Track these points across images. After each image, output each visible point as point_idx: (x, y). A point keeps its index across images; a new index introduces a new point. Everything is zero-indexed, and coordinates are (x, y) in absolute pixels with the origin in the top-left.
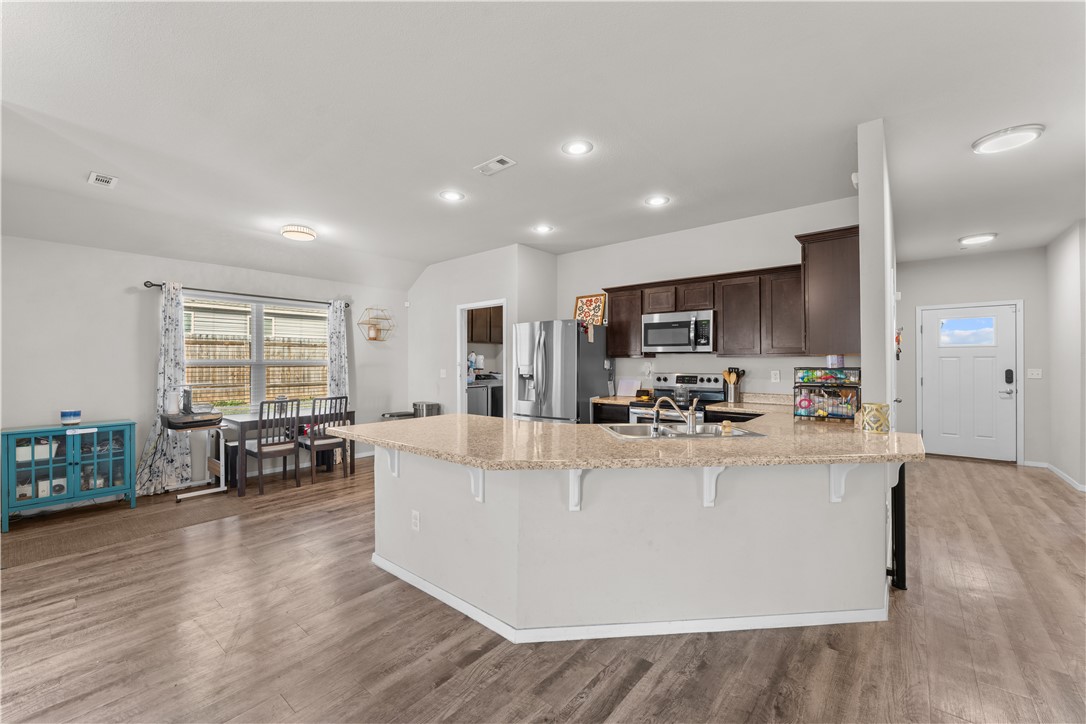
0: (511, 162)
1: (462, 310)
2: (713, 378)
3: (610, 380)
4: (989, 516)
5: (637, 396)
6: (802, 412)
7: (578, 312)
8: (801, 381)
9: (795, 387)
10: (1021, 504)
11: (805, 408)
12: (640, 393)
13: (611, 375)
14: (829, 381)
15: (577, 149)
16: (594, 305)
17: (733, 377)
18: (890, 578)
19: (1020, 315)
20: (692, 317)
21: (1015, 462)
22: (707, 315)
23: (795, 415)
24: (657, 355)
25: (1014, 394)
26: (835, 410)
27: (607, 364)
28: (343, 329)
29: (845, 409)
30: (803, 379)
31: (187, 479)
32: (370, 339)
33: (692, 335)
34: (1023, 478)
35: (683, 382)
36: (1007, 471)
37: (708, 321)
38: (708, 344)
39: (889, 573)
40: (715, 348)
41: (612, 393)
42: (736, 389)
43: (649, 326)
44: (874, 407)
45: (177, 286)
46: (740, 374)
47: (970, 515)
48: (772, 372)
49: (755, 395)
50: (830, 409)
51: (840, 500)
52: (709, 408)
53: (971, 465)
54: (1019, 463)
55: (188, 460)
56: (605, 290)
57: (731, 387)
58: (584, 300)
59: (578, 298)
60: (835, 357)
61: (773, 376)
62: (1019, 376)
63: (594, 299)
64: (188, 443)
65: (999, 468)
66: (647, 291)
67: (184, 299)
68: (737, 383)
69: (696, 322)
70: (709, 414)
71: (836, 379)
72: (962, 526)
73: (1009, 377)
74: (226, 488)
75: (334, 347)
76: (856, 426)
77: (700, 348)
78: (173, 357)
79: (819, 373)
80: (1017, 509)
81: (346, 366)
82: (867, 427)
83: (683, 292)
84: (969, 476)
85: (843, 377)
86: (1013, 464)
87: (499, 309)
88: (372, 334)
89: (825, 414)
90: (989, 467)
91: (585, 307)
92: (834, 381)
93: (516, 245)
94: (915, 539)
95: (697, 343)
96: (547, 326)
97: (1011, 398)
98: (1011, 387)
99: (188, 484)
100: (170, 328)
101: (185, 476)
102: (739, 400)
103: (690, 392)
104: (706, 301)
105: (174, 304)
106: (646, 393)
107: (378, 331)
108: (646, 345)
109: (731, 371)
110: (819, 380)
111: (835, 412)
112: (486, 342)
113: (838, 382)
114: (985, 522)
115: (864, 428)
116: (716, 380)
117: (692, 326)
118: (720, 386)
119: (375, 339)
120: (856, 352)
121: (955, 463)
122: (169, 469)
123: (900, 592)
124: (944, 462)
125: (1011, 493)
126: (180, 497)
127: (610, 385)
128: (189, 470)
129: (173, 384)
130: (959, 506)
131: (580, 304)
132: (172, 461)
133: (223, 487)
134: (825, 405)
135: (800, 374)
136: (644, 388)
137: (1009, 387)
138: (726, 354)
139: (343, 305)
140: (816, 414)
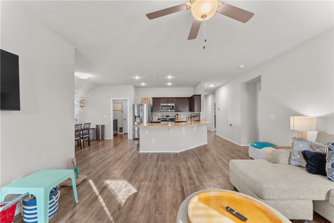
5: (158, 120)
7: (143, 102)
17: (177, 116)
24: (163, 112)
32: (81, 106)
33: (171, 108)
35: (167, 117)
38: (174, 110)
43: (162, 106)
49: (180, 118)
56: (152, 98)
60: (196, 112)
61: (182, 115)
63: (147, 99)
77: (172, 110)
81: (78, 115)
93: (132, 85)
104: (173, 102)
106: (160, 119)
108: (162, 110)
109: (176, 114)
116: (173, 116)
117: (171, 106)
119: (83, 106)
131: (143, 100)
138: (176, 112)
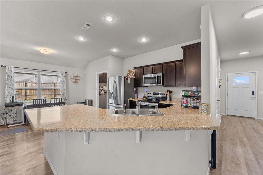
0: (91, 25)
1: (98, 74)
2: (163, 93)
3: (136, 94)
4: (247, 137)
5: (143, 98)
6: (184, 105)
7: (128, 74)
8: (184, 95)
9: (182, 97)
10: (257, 133)
11: (185, 104)
12: (144, 97)
13: (136, 92)
14: (192, 95)
15: (109, 19)
16: (132, 72)
17: (168, 93)
18: (211, 164)
19: (257, 76)
20: (156, 75)
21: (255, 118)
22: (161, 75)
23: (182, 106)
24: (149, 87)
25: (254, 98)
26: (194, 104)
27: (134, 89)
28: (65, 79)
29: (197, 105)
30: (184, 94)
31: (15, 121)
32: (74, 82)
33: (156, 81)
34: (257, 123)
35: (155, 95)
36: (252, 121)
37: (161, 76)
38: (161, 83)
39: (210, 162)
40: (163, 84)
41: (136, 97)
42: (169, 96)
43: (145, 78)
44: (205, 105)
45: (11, 66)
46: (171, 92)
47: (240, 137)
48: (180, 92)
49: (175, 98)
50: (193, 104)
51: (189, 140)
52: (160, 102)
53: (241, 119)
54: (256, 118)
55: (16, 115)
56: (134, 68)
57: (168, 96)
58: (130, 71)
59: (128, 71)
60: (195, 87)
61: (180, 93)
62: (256, 93)
63: (132, 71)
64: (16, 110)
65: (250, 120)
66: (145, 68)
67: (14, 70)
68: (169, 95)
69: (157, 77)
70: (160, 104)
71: (195, 94)
72: (238, 141)
73: (253, 93)
74: (24, 124)
75: (62, 84)
76: (200, 111)
77: (158, 85)
78: (10, 86)
79: (189, 92)
80: (255, 134)
81: (66, 89)
82: (203, 112)
83: (154, 68)
84: (241, 123)
85: (197, 94)
86: (254, 118)
87: (106, 74)
88: (74, 80)
89: (191, 106)
90: (246, 119)
91: (130, 73)
92: (194, 95)
93: (110, 55)
94: (221, 146)
95: (157, 83)
96: (120, 78)
97: (254, 99)
98: (254, 96)
99: (15, 122)
100: (9, 78)
101: (14, 120)
102: (170, 100)
103: (157, 97)
104: (160, 71)
105: (10, 71)
107: (76, 80)
108: (144, 84)
109: (168, 91)
110: (189, 95)
111: (194, 105)
112: (103, 83)
113: (195, 95)
114: (245, 140)
115: (202, 112)
116: (164, 94)
117: (156, 78)
118: (165, 96)
120: (200, 85)
121: (237, 118)
122: (9, 118)
123: (214, 170)
124: (233, 118)
125: (254, 129)
126: (8, 126)
127: (136, 95)
128: (16, 118)
129: (10, 94)
130: (237, 133)
131: (129, 72)
132: (10, 116)
133: (23, 123)
134: (192, 103)
135: (184, 93)
136: (145, 96)
137: (253, 96)
138: (166, 86)
139: (65, 73)
140: (189, 106)
